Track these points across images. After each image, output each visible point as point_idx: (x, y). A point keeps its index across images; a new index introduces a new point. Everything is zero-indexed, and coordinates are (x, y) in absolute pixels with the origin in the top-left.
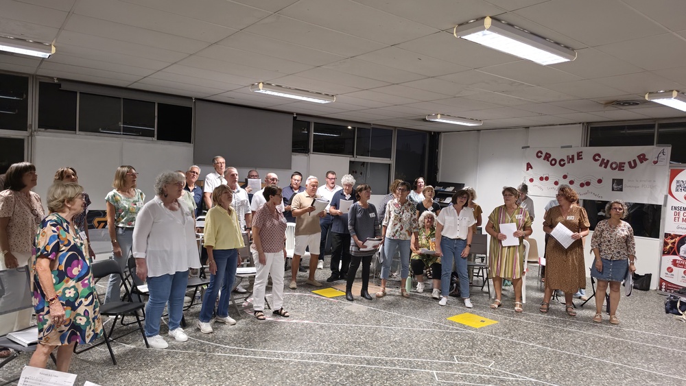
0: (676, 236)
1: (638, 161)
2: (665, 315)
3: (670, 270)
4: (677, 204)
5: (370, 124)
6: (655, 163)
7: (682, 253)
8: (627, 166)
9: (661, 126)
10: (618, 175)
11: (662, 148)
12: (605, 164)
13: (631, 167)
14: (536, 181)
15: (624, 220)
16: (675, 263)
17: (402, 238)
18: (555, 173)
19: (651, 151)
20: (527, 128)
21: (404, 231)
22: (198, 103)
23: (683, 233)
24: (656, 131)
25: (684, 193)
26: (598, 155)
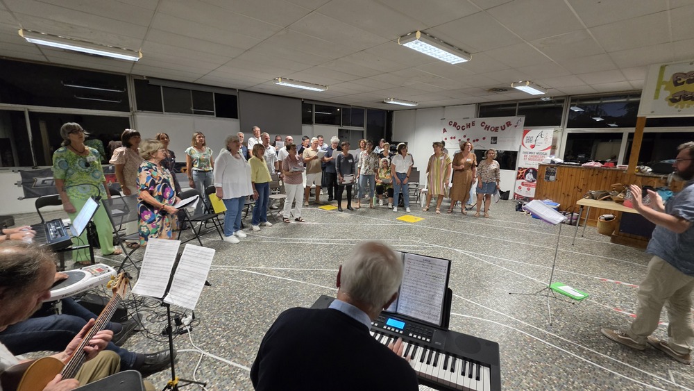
0: (524, 168)
1: (506, 126)
2: (515, 212)
3: (520, 188)
4: (526, 150)
5: (350, 106)
6: (516, 126)
7: (527, 178)
8: (500, 129)
9: (520, 104)
10: (494, 134)
11: (519, 118)
12: (487, 128)
13: (502, 130)
14: (449, 139)
15: (495, 160)
16: (523, 184)
17: (370, 174)
18: (459, 135)
19: (513, 119)
20: (444, 107)
21: (371, 170)
22: (240, 93)
23: (528, 167)
24: (517, 108)
25: (530, 144)
26: (484, 123)
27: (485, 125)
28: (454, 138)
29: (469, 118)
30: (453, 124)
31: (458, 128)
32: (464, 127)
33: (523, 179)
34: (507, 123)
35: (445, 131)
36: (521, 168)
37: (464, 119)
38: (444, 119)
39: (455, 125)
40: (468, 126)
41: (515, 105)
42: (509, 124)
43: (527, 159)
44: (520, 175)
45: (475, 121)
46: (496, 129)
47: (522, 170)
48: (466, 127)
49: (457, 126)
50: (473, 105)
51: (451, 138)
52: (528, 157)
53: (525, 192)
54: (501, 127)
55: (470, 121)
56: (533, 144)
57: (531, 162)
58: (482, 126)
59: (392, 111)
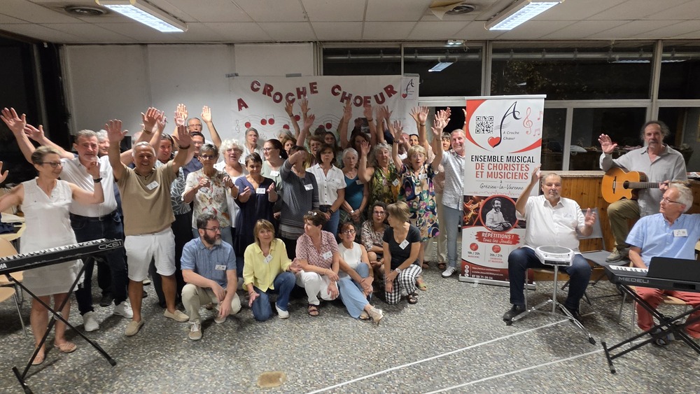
0: (480, 198)
1: (385, 95)
3: (474, 247)
7: (488, 223)
8: (373, 101)
9: (408, 51)
13: (379, 102)
16: (480, 236)
19: (399, 81)
20: (231, 44)
23: (489, 193)
24: (402, 57)
25: (487, 136)
26: (338, 87)
27: (341, 93)
28: (272, 121)
29: (299, 75)
30: (262, 88)
31: (278, 98)
32: (292, 95)
33: (479, 224)
34: (386, 89)
35: (242, 104)
36: (471, 197)
37: (288, 76)
38: (237, 75)
39: (268, 90)
40: (302, 93)
41: (397, 51)
42: (390, 90)
43: (485, 174)
44: (470, 216)
45: (315, 83)
46: (365, 101)
47: (474, 203)
48: (296, 96)
49: (272, 93)
50: (307, 44)
51: (263, 122)
52: (486, 168)
53: (489, 257)
54: (376, 97)
55: (304, 83)
56: (496, 134)
57: (496, 182)
58: (335, 94)
59: (62, 45)
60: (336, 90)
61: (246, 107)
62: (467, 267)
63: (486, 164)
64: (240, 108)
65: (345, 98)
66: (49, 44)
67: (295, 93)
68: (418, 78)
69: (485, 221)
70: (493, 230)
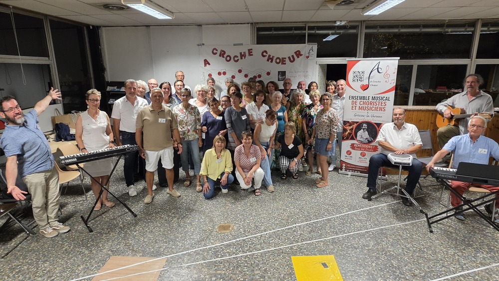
0: (354, 123)
1: (295, 56)
3: (349, 153)
4: (354, 94)
6: (308, 57)
7: (359, 138)
9: (311, 28)
10: (281, 68)
11: (311, 46)
13: (291, 61)
16: (353, 146)
18: (231, 69)
19: (304, 48)
20: (200, 25)
23: (360, 120)
24: (307, 32)
25: (360, 84)
26: (266, 52)
27: (268, 55)
28: (224, 73)
29: (242, 44)
30: (219, 53)
31: (228, 58)
32: (237, 57)
34: (296, 53)
35: (206, 63)
36: (348, 122)
37: (234, 45)
38: (203, 44)
39: (222, 54)
40: (243, 55)
41: (303, 28)
42: (298, 54)
43: (357, 108)
44: (347, 133)
45: (252, 49)
46: (282, 61)
47: (350, 126)
48: (239, 58)
49: (225, 56)
50: (247, 25)
51: (219, 74)
52: (358, 105)
53: (358, 159)
54: (289, 58)
55: (244, 49)
56: (365, 82)
57: (364, 113)
58: (264, 56)
59: (100, 27)
60: (265, 54)
61: (209, 64)
62: (344, 165)
63: (359, 101)
64: (205, 65)
65: (270, 59)
66: (93, 26)
67: (239, 55)
68: (317, 46)
69: (356, 137)
70: (361, 142)
